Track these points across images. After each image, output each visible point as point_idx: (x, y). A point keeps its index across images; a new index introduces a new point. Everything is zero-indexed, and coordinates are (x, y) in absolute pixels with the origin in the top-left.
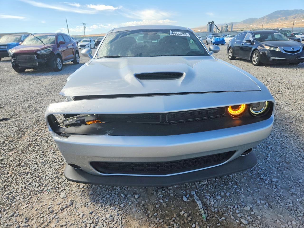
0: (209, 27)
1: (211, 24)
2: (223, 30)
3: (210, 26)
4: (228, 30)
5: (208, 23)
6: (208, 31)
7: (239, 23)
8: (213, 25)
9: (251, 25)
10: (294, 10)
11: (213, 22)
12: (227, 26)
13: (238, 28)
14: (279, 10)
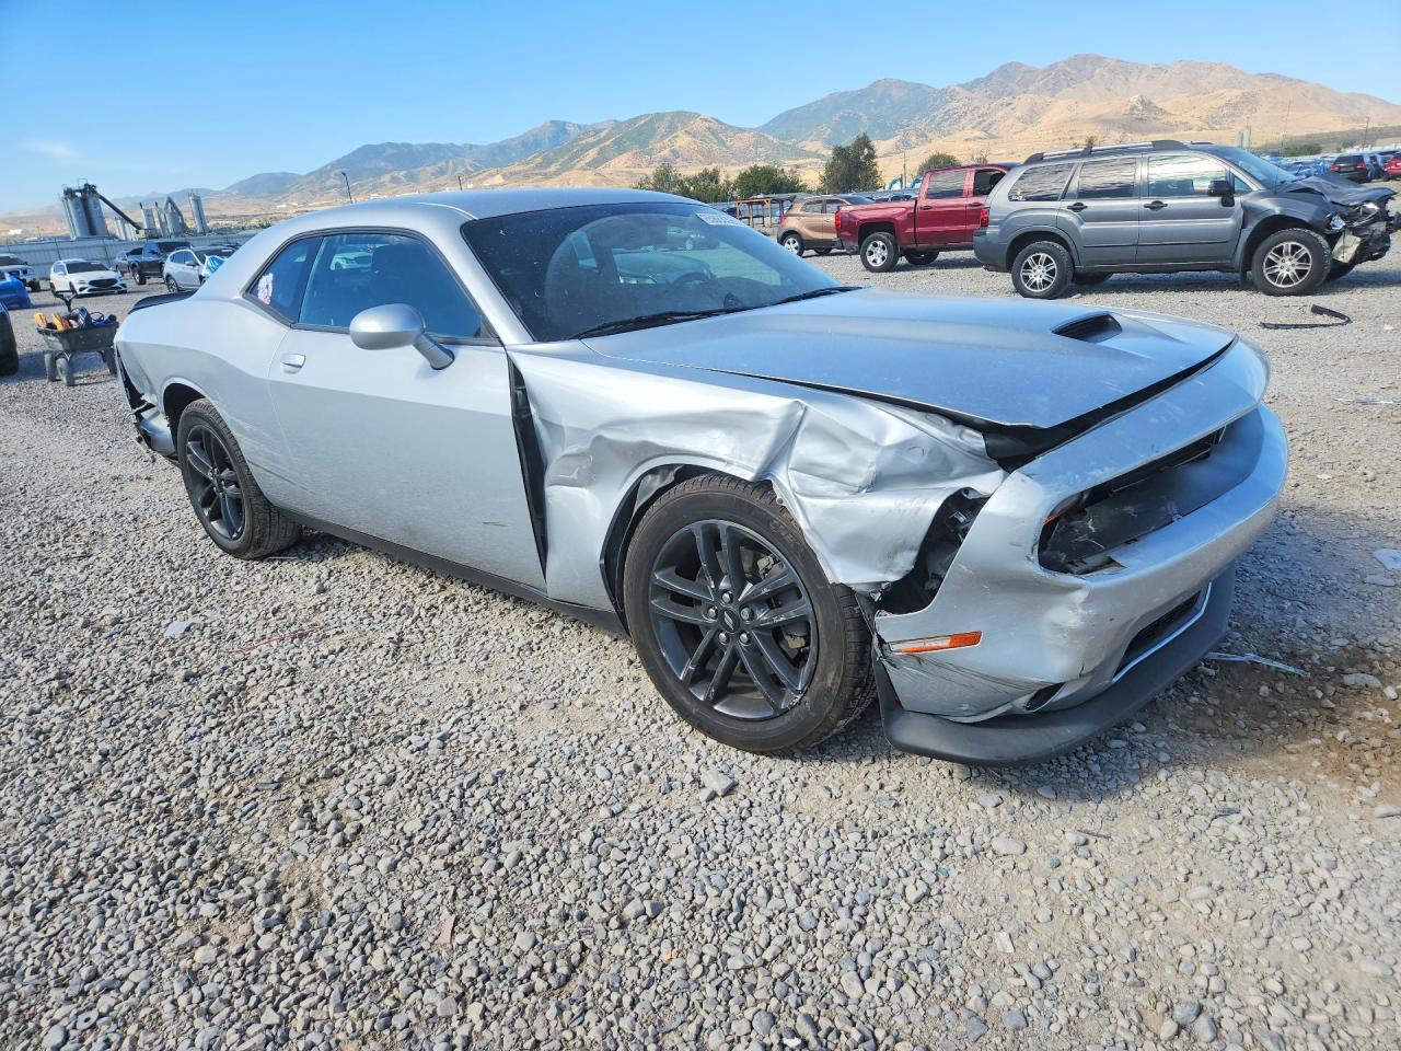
0: (77, 214)
1: (84, 200)
2: (158, 226)
3: (81, 209)
4: (184, 225)
5: (62, 195)
6: (79, 235)
7: (220, 192)
8: (98, 204)
9: (278, 202)
10: (430, 145)
11: (89, 190)
12: (174, 206)
13: (224, 217)
14: (376, 141)
